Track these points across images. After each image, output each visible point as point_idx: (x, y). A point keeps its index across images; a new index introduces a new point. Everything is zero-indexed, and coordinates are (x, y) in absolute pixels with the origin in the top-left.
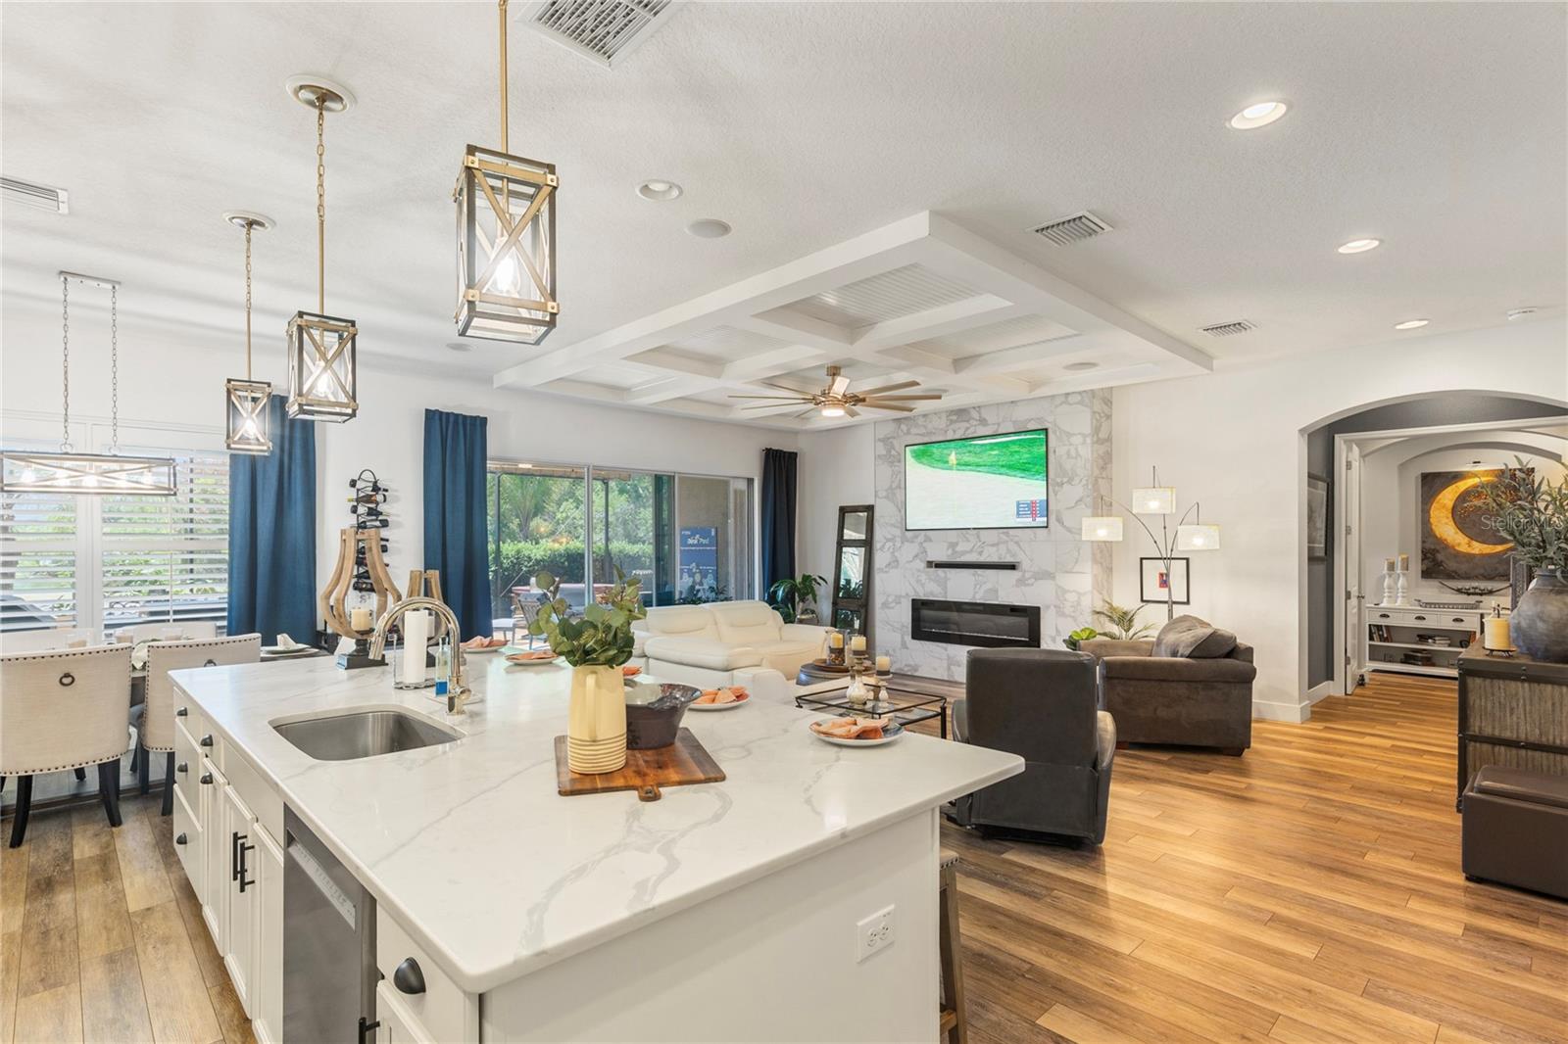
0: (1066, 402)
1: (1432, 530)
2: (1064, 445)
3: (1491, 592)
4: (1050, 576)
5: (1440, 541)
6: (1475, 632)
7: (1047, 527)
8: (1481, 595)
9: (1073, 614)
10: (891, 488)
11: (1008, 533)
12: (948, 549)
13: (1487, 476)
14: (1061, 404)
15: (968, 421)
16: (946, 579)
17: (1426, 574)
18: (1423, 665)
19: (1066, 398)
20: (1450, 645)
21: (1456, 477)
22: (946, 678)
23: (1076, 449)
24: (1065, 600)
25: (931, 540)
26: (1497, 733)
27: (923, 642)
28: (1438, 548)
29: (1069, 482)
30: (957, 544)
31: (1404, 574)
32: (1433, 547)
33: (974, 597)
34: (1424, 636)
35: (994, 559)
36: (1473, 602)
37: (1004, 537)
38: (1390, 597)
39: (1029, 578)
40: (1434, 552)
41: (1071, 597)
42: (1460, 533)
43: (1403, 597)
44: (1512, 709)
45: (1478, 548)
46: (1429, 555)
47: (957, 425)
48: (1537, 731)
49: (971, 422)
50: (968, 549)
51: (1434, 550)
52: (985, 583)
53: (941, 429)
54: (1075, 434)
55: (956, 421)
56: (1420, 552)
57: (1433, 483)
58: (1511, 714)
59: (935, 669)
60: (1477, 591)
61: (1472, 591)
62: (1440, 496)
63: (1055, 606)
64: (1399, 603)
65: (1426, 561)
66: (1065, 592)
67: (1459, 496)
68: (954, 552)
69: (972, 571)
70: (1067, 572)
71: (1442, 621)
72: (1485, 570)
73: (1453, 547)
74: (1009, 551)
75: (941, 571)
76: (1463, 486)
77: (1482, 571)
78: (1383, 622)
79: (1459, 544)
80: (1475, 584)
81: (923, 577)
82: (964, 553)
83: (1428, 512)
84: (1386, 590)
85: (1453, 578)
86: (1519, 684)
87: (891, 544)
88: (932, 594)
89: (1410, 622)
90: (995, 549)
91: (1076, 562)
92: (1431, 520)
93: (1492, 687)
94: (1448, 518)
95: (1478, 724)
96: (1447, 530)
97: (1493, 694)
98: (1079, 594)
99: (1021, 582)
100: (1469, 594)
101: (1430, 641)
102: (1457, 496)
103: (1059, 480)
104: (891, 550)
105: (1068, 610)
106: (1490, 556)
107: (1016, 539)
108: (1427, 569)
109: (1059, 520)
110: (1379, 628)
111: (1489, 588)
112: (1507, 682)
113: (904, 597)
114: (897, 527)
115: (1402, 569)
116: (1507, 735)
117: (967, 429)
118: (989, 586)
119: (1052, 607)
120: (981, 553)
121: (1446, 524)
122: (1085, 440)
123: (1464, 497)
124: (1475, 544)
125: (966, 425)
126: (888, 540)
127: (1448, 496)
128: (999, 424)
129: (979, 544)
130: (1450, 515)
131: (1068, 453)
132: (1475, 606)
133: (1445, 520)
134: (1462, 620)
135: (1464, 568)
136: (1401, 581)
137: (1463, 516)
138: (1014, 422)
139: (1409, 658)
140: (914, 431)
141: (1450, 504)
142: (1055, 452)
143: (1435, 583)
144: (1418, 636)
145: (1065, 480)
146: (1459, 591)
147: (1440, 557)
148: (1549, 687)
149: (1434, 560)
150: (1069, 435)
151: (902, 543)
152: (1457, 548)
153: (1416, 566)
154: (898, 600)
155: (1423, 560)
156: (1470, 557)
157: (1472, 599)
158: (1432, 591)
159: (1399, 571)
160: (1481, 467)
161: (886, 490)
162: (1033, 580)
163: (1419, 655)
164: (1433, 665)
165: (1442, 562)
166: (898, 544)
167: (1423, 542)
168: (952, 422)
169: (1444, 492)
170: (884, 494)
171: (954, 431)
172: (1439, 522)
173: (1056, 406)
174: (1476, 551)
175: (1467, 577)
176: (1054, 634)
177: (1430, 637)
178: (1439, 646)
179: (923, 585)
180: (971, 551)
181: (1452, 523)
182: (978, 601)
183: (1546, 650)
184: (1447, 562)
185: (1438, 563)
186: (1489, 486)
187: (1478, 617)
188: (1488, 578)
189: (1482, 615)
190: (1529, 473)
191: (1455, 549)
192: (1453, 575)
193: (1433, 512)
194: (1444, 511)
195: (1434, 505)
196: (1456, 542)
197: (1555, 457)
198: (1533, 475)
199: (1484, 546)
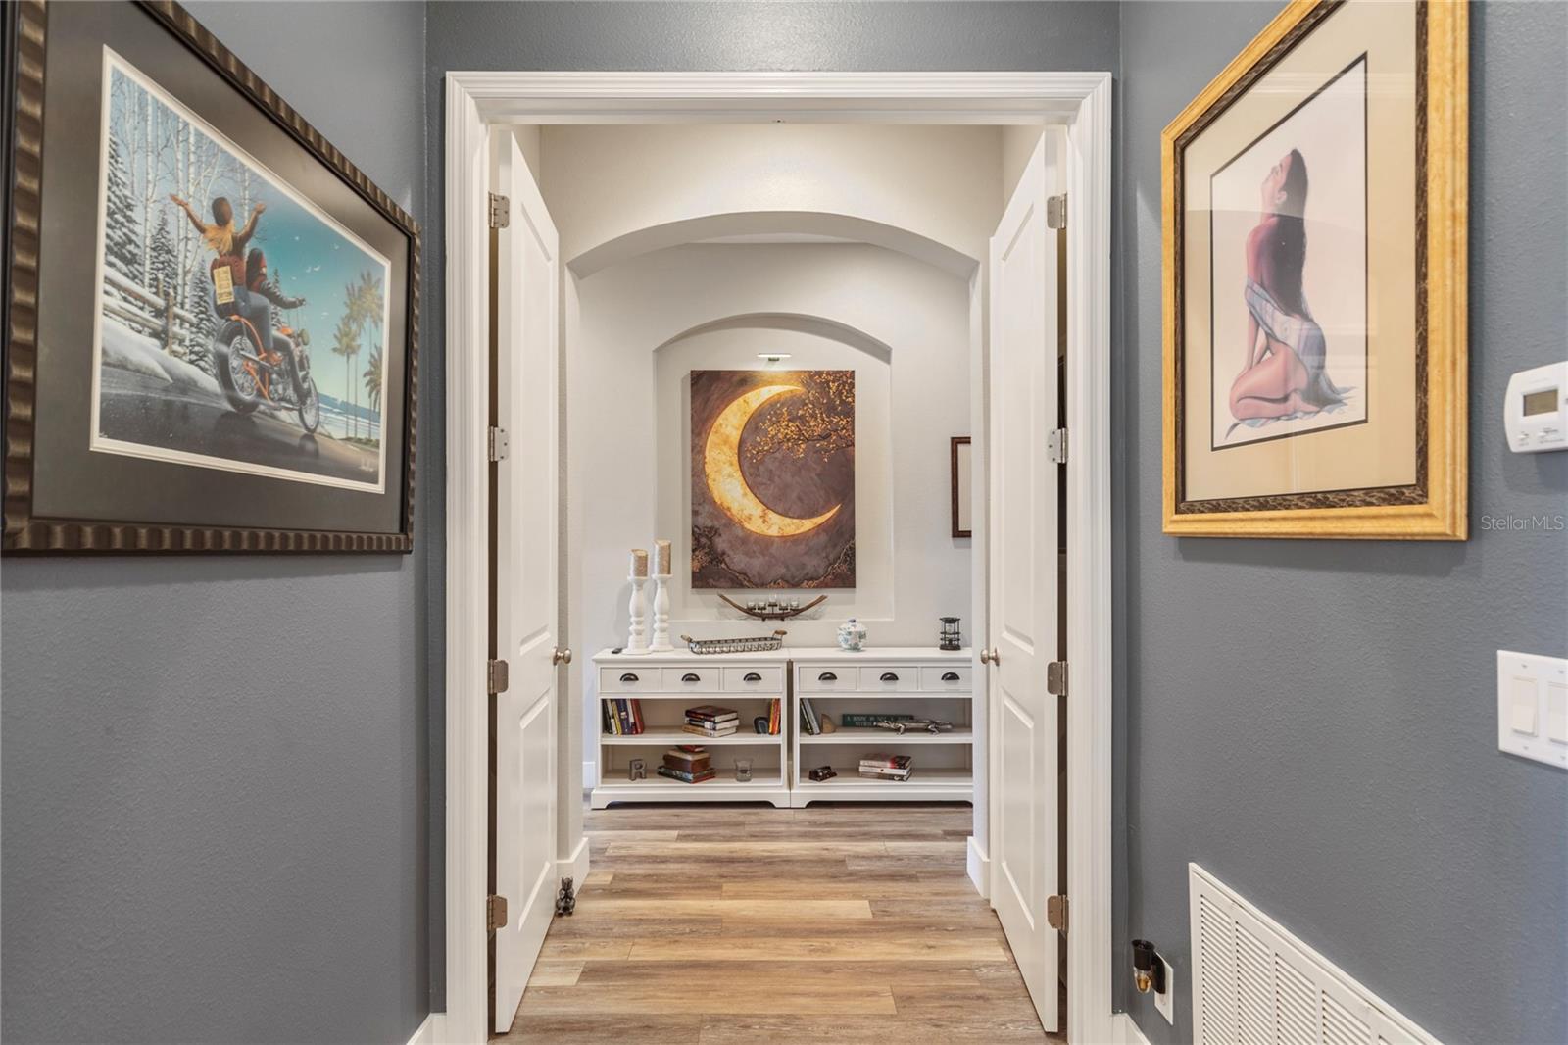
1: (708, 487)
3: (796, 612)
5: (719, 511)
6: (779, 701)
8: (782, 617)
17: (701, 579)
18: (697, 781)
20: (739, 729)
21: (742, 382)
28: (717, 524)
31: (664, 582)
32: (710, 523)
34: (699, 714)
36: (770, 635)
38: (639, 633)
40: (713, 532)
42: (750, 496)
43: (663, 631)
45: (778, 526)
46: (703, 541)
51: (711, 528)
56: (689, 534)
57: (708, 393)
60: (777, 610)
61: (769, 610)
62: (720, 420)
64: (655, 648)
65: (699, 554)
67: (749, 421)
71: (722, 682)
72: (787, 567)
73: (740, 524)
76: (756, 398)
77: (783, 570)
78: (629, 692)
79: (748, 518)
80: (774, 597)
83: (703, 451)
84: (633, 619)
85: (742, 586)
89: (673, 688)
92: (708, 468)
94: (731, 464)
96: (731, 490)
100: (764, 617)
101: (707, 724)
102: (746, 419)
106: (795, 540)
108: (701, 569)
110: (621, 704)
111: (794, 604)
115: (661, 572)
121: (730, 477)
123: (755, 423)
124: (773, 516)
127: (731, 420)
130: (736, 459)
132: (773, 642)
133: (728, 469)
134: (759, 678)
135: (756, 564)
136: (659, 598)
137: (754, 461)
139: (671, 765)
141: (735, 436)
143: (712, 597)
144: (688, 713)
146: (750, 611)
147: (721, 544)
149: (712, 549)
152: (747, 526)
153: (683, 565)
155: (693, 551)
156: (765, 542)
157: (768, 628)
158: (707, 615)
159: (654, 576)
160: (780, 366)
163: (689, 757)
164: (712, 778)
165: (724, 553)
167: (695, 513)
169: (728, 411)
172: (720, 473)
174: (774, 532)
175: (762, 584)
177: (707, 719)
178: (723, 736)
181: (738, 474)
184: (731, 553)
185: (717, 557)
186: (792, 402)
187: (785, 665)
188: (794, 584)
189: (790, 664)
190: (845, 381)
191: (743, 528)
192: (739, 581)
193: (711, 453)
194: (726, 449)
195: (712, 438)
196: (746, 512)
197: (882, 352)
198: (852, 386)
199: (788, 520)
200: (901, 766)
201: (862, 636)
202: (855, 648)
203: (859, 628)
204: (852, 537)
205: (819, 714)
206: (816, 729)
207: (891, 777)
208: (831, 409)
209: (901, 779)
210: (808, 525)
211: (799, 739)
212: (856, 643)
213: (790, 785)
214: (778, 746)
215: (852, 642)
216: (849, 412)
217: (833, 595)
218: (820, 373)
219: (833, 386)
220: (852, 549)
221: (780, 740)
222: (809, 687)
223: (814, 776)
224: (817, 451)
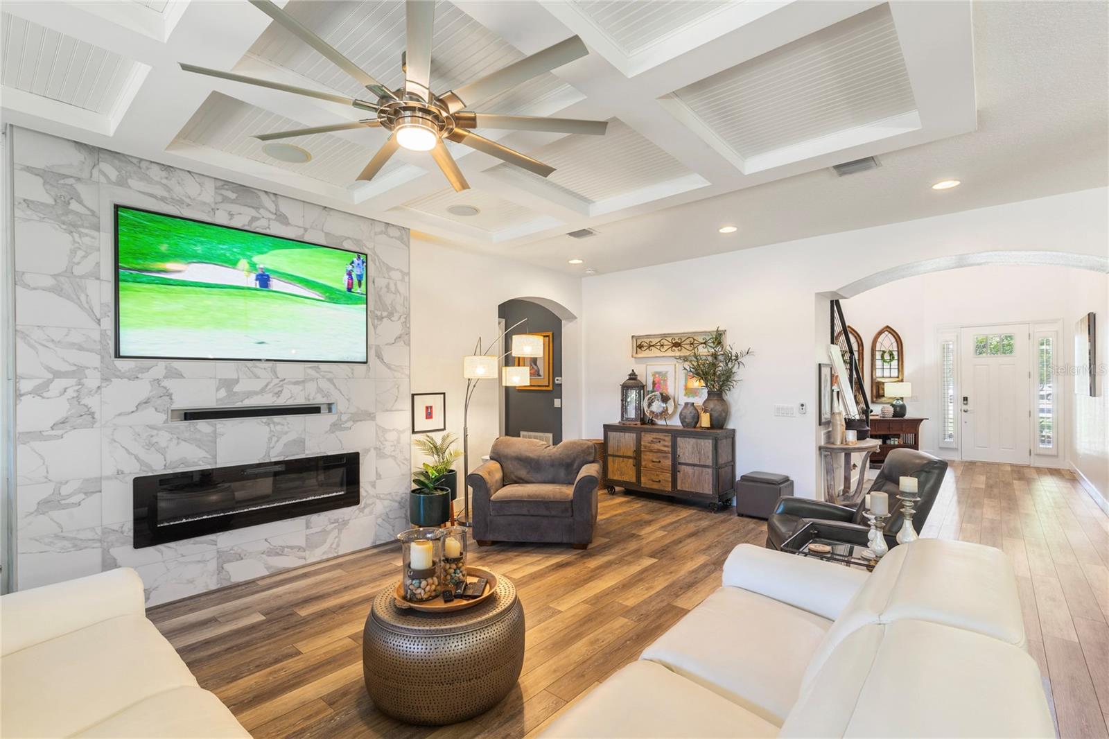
0: (386, 233)
2: (384, 278)
4: (370, 416)
7: (366, 363)
9: (393, 454)
10: (69, 273)
11: (318, 367)
12: (218, 390)
14: (381, 233)
15: (257, 208)
16: (215, 435)
19: (386, 228)
22: (214, 587)
23: (396, 285)
24: (386, 441)
25: (180, 376)
27: (160, 547)
29: (390, 316)
30: (237, 381)
33: (268, 454)
35: (300, 401)
37: (312, 373)
39: (346, 422)
41: (392, 436)
47: (235, 208)
49: (262, 211)
50: (258, 389)
52: (286, 433)
53: (205, 203)
54: (394, 269)
55: (233, 202)
59: (191, 582)
63: (376, 448)
66: (384, 431)
68: (231, 394)
69: (264, 419)
70: (387, 411)
74: (320, 390)
75: (203, 425)
81: (163, 438)
82: (249, 394)
87: (71, 382)
88: (184, 462)
90: (299, 388)
91: (396, 401)
98: (399, 432)
99: (336, 427)
103: (379, 313)
104: (71, 393)
105: (388, 450)
107: (330, 375)
109: (379, 356)
113: (108, 478)
114: (91, 351)
117: (254, 219)
118: (292, 436)
119: (372, 450)
120: (278, 394)
122: (403, 278)
125: (253, 213)
126: (58, 374)
128: (306, 230)
129: (276, 381)
131: (388, 287)
138: (327, 234)
140: (133, 183)
142: (374, 282)
145: (385, 314)
150: (389, 269)
151: (106, 379)
154: (92, 487)
161: (55, 276)
162: (351, 423)
166: (93, 381)
168: (226, 199)
170: (50, 282)
171: (231, 215)
173: (376, 234)
176: (373, 478)
179: (162, 452)
180: (262, 391)
182: (273, 460)
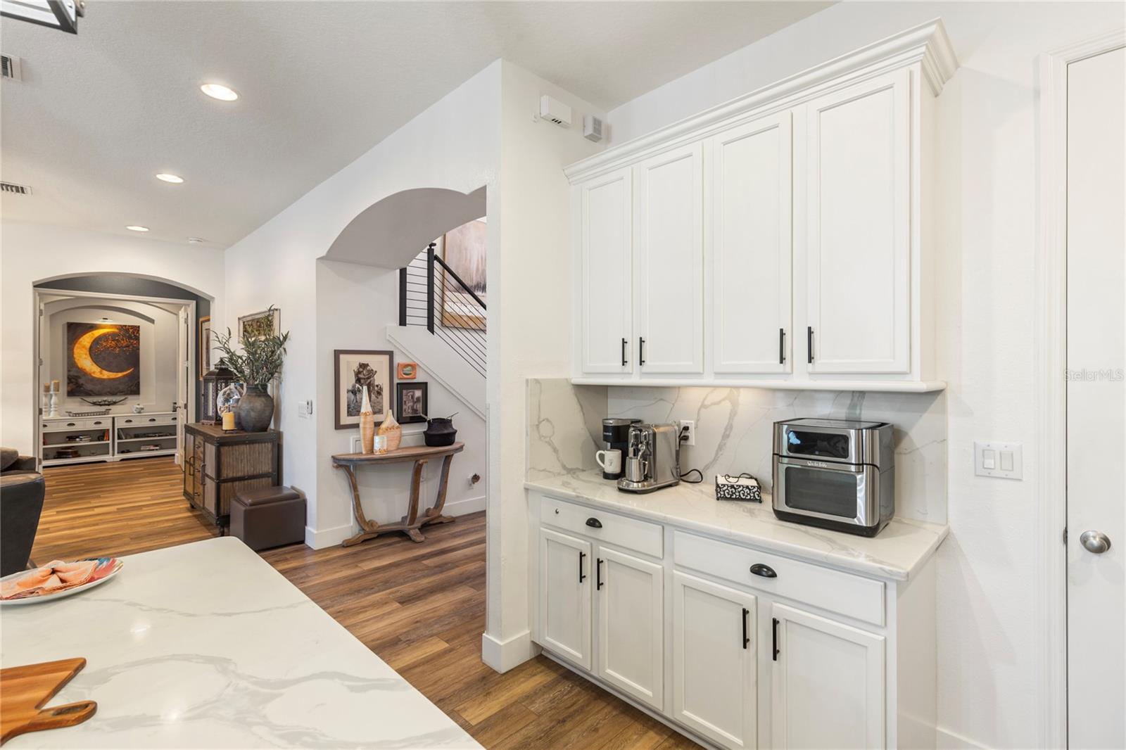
1: (75, 362)
3: (115, 403)
5: (83, 373)
6: (108, 430)
8: (109, 405)
13: (112, 328)
17: (71, 393)
18: (73, 457)
20: (91, 441)
21: (92, 327)
26: (235, 475)
28: (79, 374)
31: (56, 395)
32: (76, 374)
34: (72, 437)
36: (106, 410)
38: (46, 412)
40: (77, 378)
42: (95, 365)
43: (55, 411)
44: (241, 460)
45: (106, 375)
46: (73, 380)
48: (252, 469)
51: (76, 376)
56: (66, 378)
57: (75, 330)
58: (241, 462)
60: (106, 403)
61: (103, 403)
62: (81, 339)
64: (52, 415)
65: (71, 385)
67: (94, 341)
71: (87, 424)
72: (111, 388)
73: (90, 374)
76: (97, 333)
77: (109, 390)
79: (94, 372)
80: (105, 399)
83: (73, 349)
85: (91, 395)
86: (245, 446)
89: (64, 428)
92: (75, 356)
93: (233, 450)
94: (86, 354)
95: (226, 472)
96: (85, 362)
97: (233, 454)
100: (101, 405)
101: (78, 439)
102: (93, 339)
106: (114, 380)
108: (72, 390)
111: (114, 400)
112: (240, 446)
115: (54, 390)
116: (240, 474)
121: (85, 358)
123: (97, 341)
124: (105, 372)
127: (87, 340)
130: (88, 353)
132: (106, 412)
133: (84, 356)
134: (100, 423)
135: (98, 388)
136: (54, 399)
137: (96, 352)
139: (61, 454)
141: (88, 345)
143: (78, 399)
144: (68, 437)
146: (94, 404)
147: (81, 381)
148: (257, 445)
149: (77, 383)
153: (64, 389)
155: (68, 383)
156: (101, 381)
157: (103, 409)
158: (75, 405)
159: (52, 392)
160: (108, 322)
163: (70, 450)
164: (79, 456)
165: (82, 384)
167: (69, 371)
169: (85, 336)
172: (80, 357)
174: (105, 377)
175: (100, 394)
177: (78, 437)
178: (84, 442)
181: (89, 358)
183: (254, 426)
184: (86, 384)
185: (79, 386)
186: (113, 335)
187: (111, 419)
188: (113, 394)
189: (113, 418)
190: (137, 329)
191: (91, 376)
192: (89, 393)
193: (76, 351)
194: (84, 349)
195: (77, 345)
196: (92, 371)
197: (152, 321)
198: (139, 331)
199: (111, 373)
200: (156, 446)
201: (142, 409)
202: (139, 412)
203: (141, 406)
204: (139, 378)
205: (124, 433)
206: (124, 438)
207: (153, 450)
208: (130, 338)
209: (157, 450)
210: (120, 375)
211: (117, 441)
212: (140, 411)
213: (113, 455)
214: (108, 444)
215: (138, 410)
216: (137, 338)
217: (130, 397)
218: (126, 326)
219: (131, 330)
220: (139, 382)
221: (110, 442)
222: (121, 424)
223: (123, 452)
224: (124, 351)
